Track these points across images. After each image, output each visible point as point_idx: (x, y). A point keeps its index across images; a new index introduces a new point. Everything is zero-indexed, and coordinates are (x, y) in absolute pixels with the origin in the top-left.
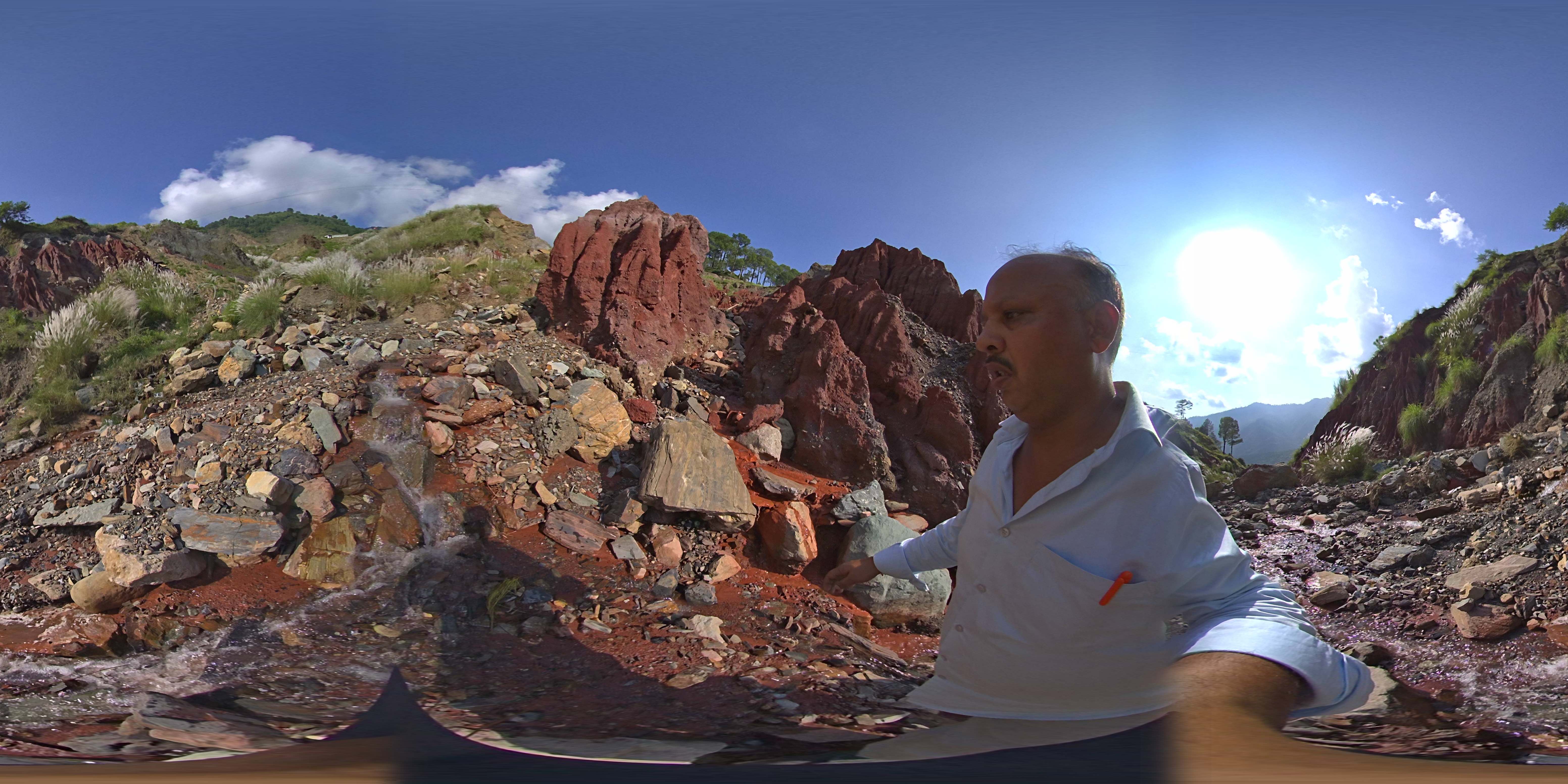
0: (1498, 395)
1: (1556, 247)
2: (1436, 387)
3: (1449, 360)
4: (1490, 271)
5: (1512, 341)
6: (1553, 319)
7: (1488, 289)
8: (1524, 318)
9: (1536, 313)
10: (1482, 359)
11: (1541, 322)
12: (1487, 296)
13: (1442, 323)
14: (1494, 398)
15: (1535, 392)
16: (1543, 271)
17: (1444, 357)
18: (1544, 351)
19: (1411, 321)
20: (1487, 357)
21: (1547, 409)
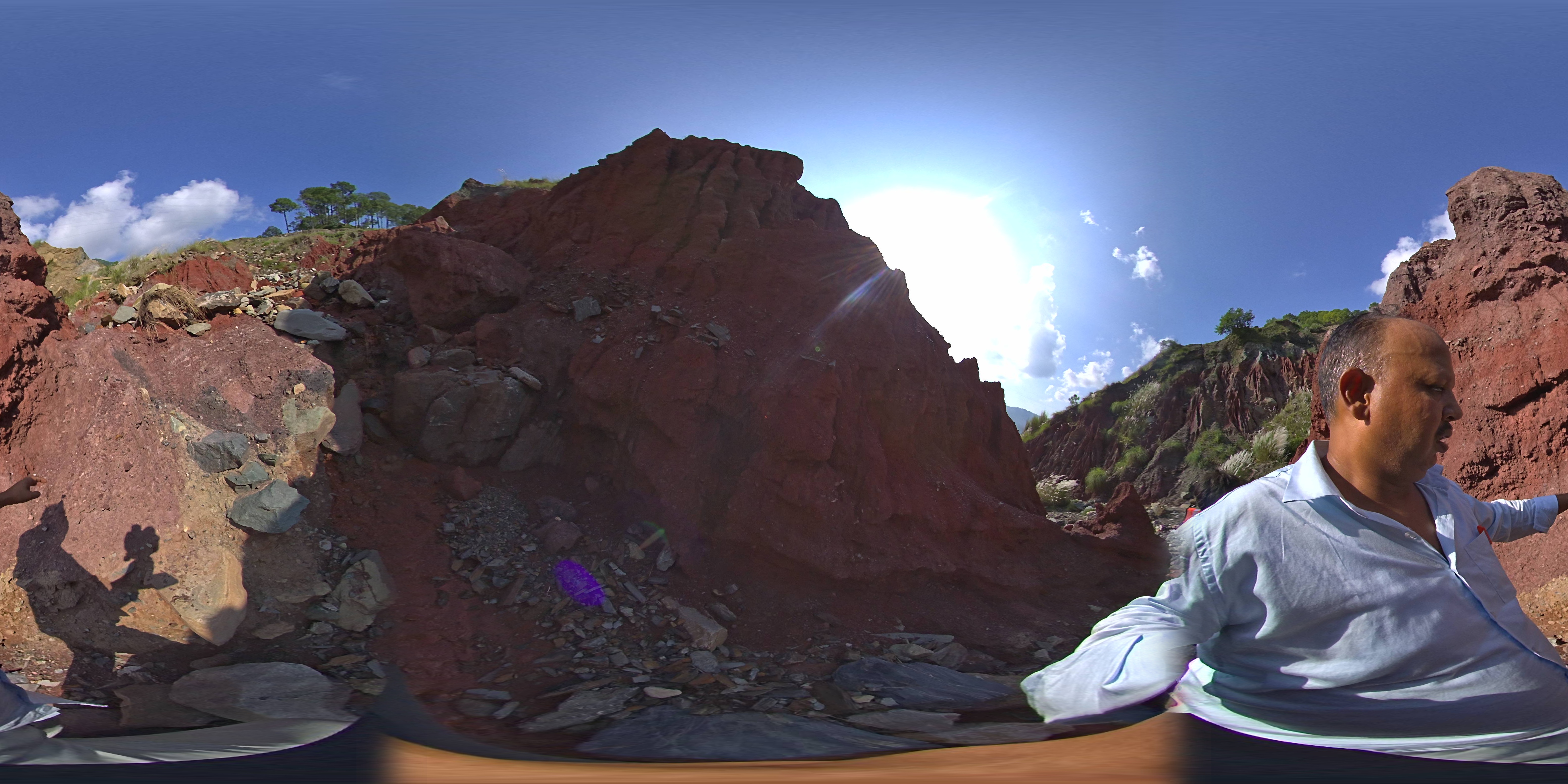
0: (1155, 478)
1: (1220, 349)
2: (1114, 457)
3: (1126, 440)
4: (1167, 362)
5: (1171, 442)
6: (1202, 431)
7: (1163, 384)
8: (1184, 421)
9: (1192, 421)
10: (1149, 447)
11: (1194, 430)
12: (1161, 393)
13: (1125, 404)
14: (1153, 479)
15: (1179, 481)
16: (1205, 377)
17: (1123, 437)
18: (1191, 456)
19: (1102, 392)
20: (1152, 445)
21: (1183, 494)
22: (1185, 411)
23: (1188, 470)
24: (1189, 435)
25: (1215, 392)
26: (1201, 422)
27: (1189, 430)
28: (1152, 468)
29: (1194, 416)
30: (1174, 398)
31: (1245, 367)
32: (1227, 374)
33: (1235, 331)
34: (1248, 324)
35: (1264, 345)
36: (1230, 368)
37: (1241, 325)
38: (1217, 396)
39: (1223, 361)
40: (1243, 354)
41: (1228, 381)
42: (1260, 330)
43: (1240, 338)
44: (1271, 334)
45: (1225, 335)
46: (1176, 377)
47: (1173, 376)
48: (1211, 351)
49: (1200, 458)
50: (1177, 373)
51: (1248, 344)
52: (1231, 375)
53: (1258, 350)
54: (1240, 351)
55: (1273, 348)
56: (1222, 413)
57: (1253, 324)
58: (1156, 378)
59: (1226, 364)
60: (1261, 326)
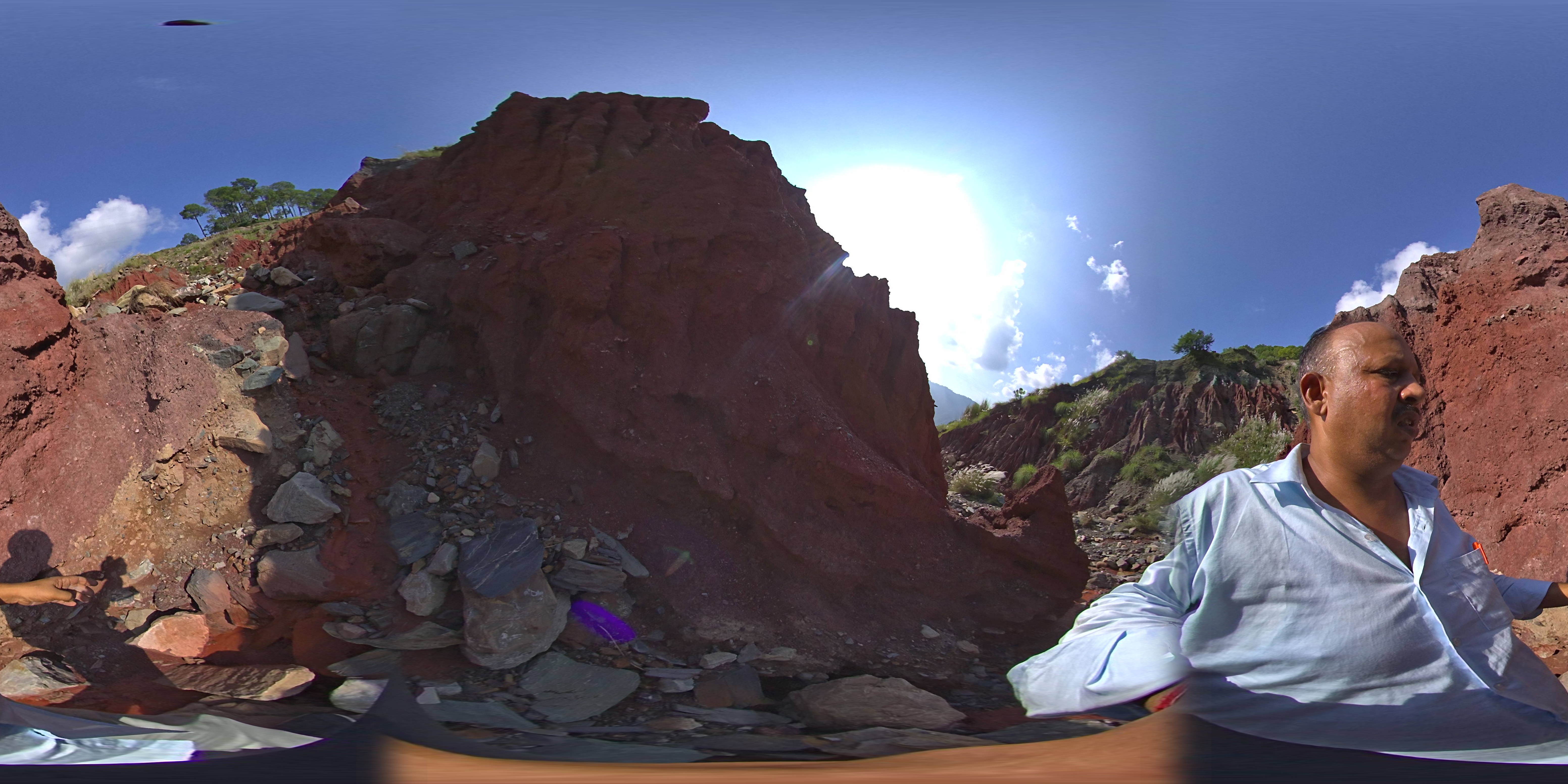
0: (1088, 485)
1: (1174, 368)
2: (1049, 457)
3: (1065, 442)
4: (1120, 372)
5: (1110, 452)
6: (1142, 445)
7: (1112, 393)
8: (1126, 433)
9: (1134, 433)
10: (1087, 453)
11: (1134, 443)
12: (1109, 401)
13: (1070, 406)
14: (1085, 487)
15: (1111, 492)
16: (1155, 392)
17: (1063, 438)
18: (1128, 469)
19: (1049, 390)
20: (1091, 452)
21: (1113, 506)
22: (1129, 423)
23: (1122, 482)
24: (1129, 447)
25: (1162, 408)
26: (1144, 436)
27: (1130, 442)
28: (1086, 475)
29: (1136, 430)
30: (1121, 408)
31: (1199, 389)
32: (1178, 394)
33: (1193, 352)
34: (1207, 347)
35: (1220, 370)
36: (1182, 388)
37: (1200, 348)
38: (1164, 413)
39: (1175, 380)
40: (1198, 376)
41: (1178, 400)
42: (1218, 355)
43: (1197, 360)
44: (1228, 360)
45: (1181, 355)
46: (1126, 388)
47: (1123, 386)
48: (1164, 368)
49: (1136, 473)
50: (1128, 384)
51: (1204, 367)
52: (1183, 395)
53: (1213, 374)
54: (1195, 373)
55: (1228, 375)
56: (1166, 431)
57: (1212, 348)
58: (1106, 385)
59: (1178, 384)
60: (1220, 351)
